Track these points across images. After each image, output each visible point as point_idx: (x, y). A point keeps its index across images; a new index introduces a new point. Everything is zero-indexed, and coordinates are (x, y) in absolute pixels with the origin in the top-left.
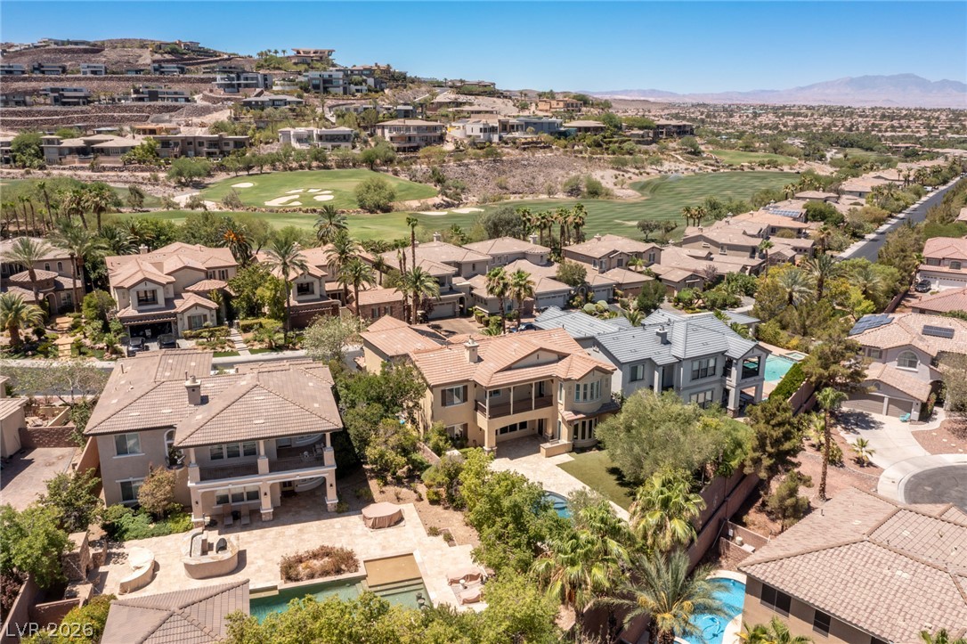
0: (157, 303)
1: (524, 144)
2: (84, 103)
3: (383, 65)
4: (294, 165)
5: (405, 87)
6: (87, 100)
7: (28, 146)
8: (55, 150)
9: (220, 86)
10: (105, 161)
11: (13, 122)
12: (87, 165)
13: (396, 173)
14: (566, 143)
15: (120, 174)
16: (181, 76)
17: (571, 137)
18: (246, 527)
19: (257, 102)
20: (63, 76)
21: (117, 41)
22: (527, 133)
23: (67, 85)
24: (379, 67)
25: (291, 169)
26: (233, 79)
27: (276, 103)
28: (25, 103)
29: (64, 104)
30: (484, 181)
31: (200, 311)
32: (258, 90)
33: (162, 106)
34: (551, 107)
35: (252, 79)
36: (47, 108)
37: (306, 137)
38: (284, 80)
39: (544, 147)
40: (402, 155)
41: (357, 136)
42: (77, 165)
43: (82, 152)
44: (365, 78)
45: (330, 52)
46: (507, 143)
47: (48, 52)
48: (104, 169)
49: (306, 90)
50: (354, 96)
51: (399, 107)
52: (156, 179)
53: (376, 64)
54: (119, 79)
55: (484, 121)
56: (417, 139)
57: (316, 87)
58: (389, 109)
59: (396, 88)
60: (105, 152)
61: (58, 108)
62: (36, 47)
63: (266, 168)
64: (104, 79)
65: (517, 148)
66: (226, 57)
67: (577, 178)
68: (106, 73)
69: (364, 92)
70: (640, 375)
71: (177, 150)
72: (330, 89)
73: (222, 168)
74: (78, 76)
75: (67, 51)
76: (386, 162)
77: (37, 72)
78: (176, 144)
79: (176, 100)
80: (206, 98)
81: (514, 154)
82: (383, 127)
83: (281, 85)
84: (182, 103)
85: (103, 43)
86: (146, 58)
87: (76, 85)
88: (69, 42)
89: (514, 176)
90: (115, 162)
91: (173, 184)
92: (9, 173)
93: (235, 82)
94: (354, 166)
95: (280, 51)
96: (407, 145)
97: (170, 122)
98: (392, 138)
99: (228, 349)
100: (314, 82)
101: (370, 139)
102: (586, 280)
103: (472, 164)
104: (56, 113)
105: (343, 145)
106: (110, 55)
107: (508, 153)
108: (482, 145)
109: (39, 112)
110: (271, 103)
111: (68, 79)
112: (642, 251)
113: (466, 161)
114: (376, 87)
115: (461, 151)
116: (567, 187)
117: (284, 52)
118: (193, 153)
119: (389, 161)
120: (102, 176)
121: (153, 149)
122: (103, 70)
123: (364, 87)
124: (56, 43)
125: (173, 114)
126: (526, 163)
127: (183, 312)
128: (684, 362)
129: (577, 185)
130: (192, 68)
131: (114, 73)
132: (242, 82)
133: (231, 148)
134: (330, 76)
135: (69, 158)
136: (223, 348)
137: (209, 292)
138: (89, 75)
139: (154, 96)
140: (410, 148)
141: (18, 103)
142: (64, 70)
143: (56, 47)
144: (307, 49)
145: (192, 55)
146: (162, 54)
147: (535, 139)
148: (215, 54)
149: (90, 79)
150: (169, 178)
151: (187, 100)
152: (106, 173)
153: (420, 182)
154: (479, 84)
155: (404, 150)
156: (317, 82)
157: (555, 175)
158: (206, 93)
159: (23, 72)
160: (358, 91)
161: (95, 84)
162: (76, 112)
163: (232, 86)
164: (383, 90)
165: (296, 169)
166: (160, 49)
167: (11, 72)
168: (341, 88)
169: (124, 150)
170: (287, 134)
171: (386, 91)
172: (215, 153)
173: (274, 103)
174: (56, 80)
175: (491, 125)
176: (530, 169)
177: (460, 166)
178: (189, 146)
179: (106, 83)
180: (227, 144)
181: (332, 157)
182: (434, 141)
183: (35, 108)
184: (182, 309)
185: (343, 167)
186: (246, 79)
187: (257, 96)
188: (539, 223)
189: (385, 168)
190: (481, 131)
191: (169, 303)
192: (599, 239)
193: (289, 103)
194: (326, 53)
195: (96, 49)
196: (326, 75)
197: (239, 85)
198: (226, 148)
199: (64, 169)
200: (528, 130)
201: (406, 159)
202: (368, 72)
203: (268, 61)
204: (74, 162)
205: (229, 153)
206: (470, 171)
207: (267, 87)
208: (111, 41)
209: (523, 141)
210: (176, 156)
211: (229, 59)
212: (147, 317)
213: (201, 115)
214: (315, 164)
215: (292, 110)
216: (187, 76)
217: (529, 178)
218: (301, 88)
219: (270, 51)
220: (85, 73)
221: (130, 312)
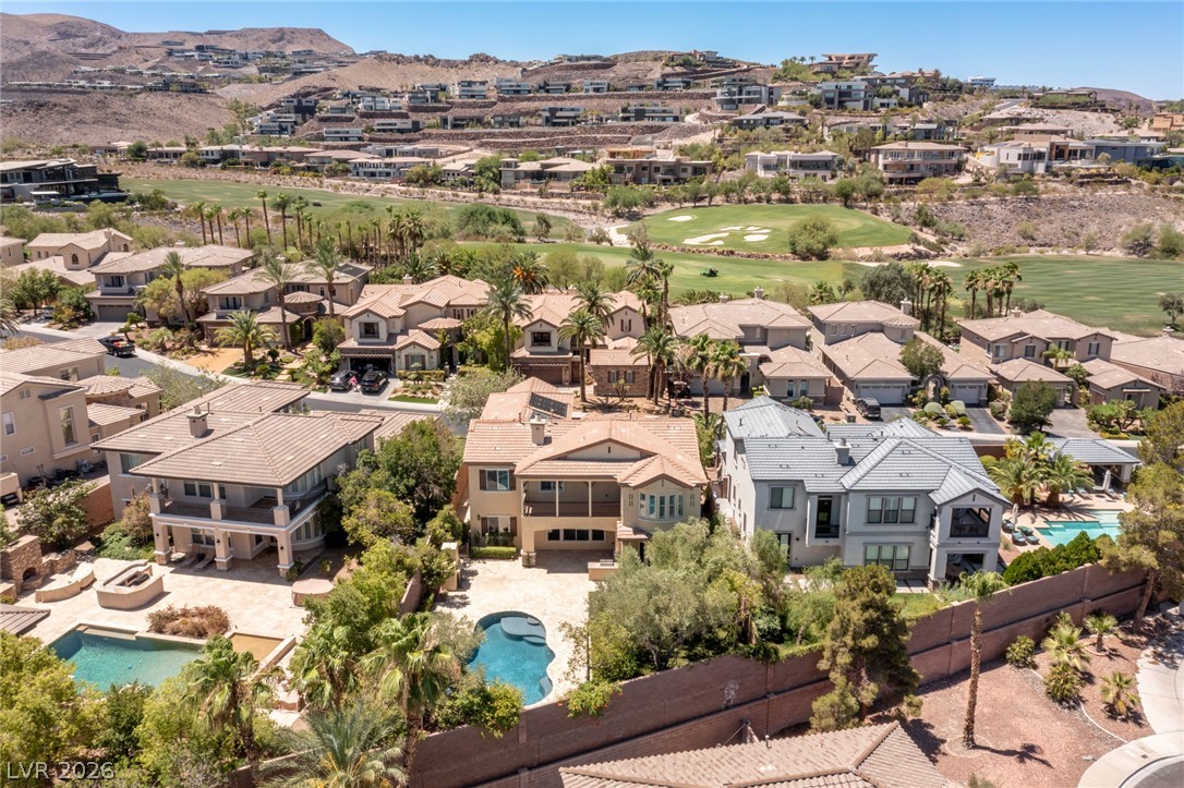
0: (378, 337)
1: (1082, 177)
2: (573, 124)
3: (929, 70)
4: (752, 197)
5: (956, 99)
6: (575, 121)
7: (489, 169)
8: (511, 174)
9: (720, 102)
10: (556, 187)
11: (503, 143)
12: (536, 190)
13: (875, 212)
14: (1159, 176)
15: (564, 201)
16: (684, 91)
17: (1173, 169)
18: (197, 573)
19: (748, 121)
20: (566, 95)
21: (631, 55)
22: (1098, 162)
23: (567, 104)
24: (923, 74)
25: (746, 201)
26: (734, 94)
27: (772, 121)
28: (518, 124)
29: (554, 124)
30: (1003, 226)
31: (418, 351)
32: (759, 106)
33: (647, 126)
34: (1172, 125)
35: (755, 93)
36: (537, 129)
37: (775, 163)
38: (794, 93)
39: (1117, 183)
40: (894, 188)
41: (841, 162)
42: (528, 190)
43: (536, 176)
44: (897, 88)
45: (871, 57)
46: (1056, 175)
47: (560, 69)
48: (552, 195)
49: (817, 105)
50: (876, 111)
51: (918, 126)
52: (596, 208)
53: (920, 70)
54: (620, 97)
55: (1026, 144)
56: (922, 168)
57: (830, 101)
58: (905, 128)
59: (942, 100)
60: (555, 176)
61: (547, 129)
62: (552, 64)
63: (718, 199)
64: (605, 97)
65: (1071, 182)
66: (745, 67)
67: (1149, 228)
68: (608, 90)
69: (892, 106)
70: (786, 502)
71: (629, 175)
72: (848, 104)
73: (668, 198)
74: (579, 94)
75: (578, 68)
76: (870, 196)
77: (542, 91)
78: (630, 169)
79: (664, 119)
80: (703, 117)
81: (1062, 189)
82: (878, 152)
83: (788, 100)
84: (669, 122)
85: (616, 57)
86: (657, 72)
87: (576, 104)
88: (583, 58)
89: (1051, 222)
90: (563, 188)
91: (609, 215)
92: (465, 197)
93: (737, 97)
94: (825, 200)
95: (807, 58)
96: (905, 175)
97: (652, 144)
98: (885, 166)
99: (429, 395)
100: (828, 95)
101: (858, 167)
103: (991, 203)
104: (544, 135)
105: (820, 173)
106: (621, 69)
107: (1054, 190)
108: (1017, 177)
109: (528, 134)
110: (765, 122)
111: (570, 98)
112: (1075, 338)
113: (983, 199)
114: (910, 100)
115: (981, 185)
116: (1129, 241)
117: (812, 58)
118: (647, 179)
119: (873, 195)
120: (546, 203)
121: (605, 175)
122: (605, 87)
123: (893, 100)
124: (570, 60)
125: (656, 135)
126: (1076, 204)
127: (400, 349)
128: (851, 495)
129: (1146, 239)
130: (702, 81)
131: (616, 90)
132: (744, 97)
133: (688, 175)
134: (850, 87)
135: (522, 182)
136: (424, 393)
137: (436, 331)
138: (591, 93)
139: (640, 114)
140: (907, 179)
141: (512, 125)
142: (568, 88)
143: (568, 63)
144: (840, 54)
145: (706, 67)
146: (673, 66)
147: (1102, 171)
148: (734, 64)
149: (591, 97)
150: (606, 206)
151: (676, 119)
152: (552, 200)
153: (905, 224)
154: (1067, 94)
155: (900, 182)
156: (832, 95)
157: (1117, 222)
158: (704, 111)
159: (529, 92)
160: (882, 105)
161: (595, 102)
162: (562, 133)
163: (732, 101)
164: (920, 105)
165: (752, 202)
166: (673, 60)
167: (518, 92)
168: (862, 102)
169: (575, 174)
170: (754, 159)
171: (925, 105)
172: (669, 180)
173: (768, 122)
174: (558, 99)
175: (1035, 150)
176: (1080, 213)
177: (972, 204)
178: (644, 172)
179: (605, 101)
180: (685, 170)
181: (797, 189)
182: (947, 171)
183: (526, 129)
184: (402, 345)
185: (811, 201)
186: (749, 93)
187: (756, 113)
189: (864, 204)
190: (1019, 159)
191: (392, 338)
193: (787, 121)
194: (866, 58)
195: (607, 64)
196: (843, 85)
197: (740, 101)
198: (683, 175)
199: (515, 194)
200: (1100, 157)
201: (897, 193)
202: (903, 81)
203: (789, 72)
204: (526, 187)
205: (685, 181)
206: (985, 212)
207: (771, 102)
208: (626, 55)
209: (1083, 172)
210: (626, 184)
211: (748, 70)
212: (366, 351)
213: (685, 136)
214: (775, 196)
215: (787, 130)
216: (690, 91)
217: (1075, 225)
218: (811, 103)
219: (795, 58)
220: (587, 91)
221: (351, 343)
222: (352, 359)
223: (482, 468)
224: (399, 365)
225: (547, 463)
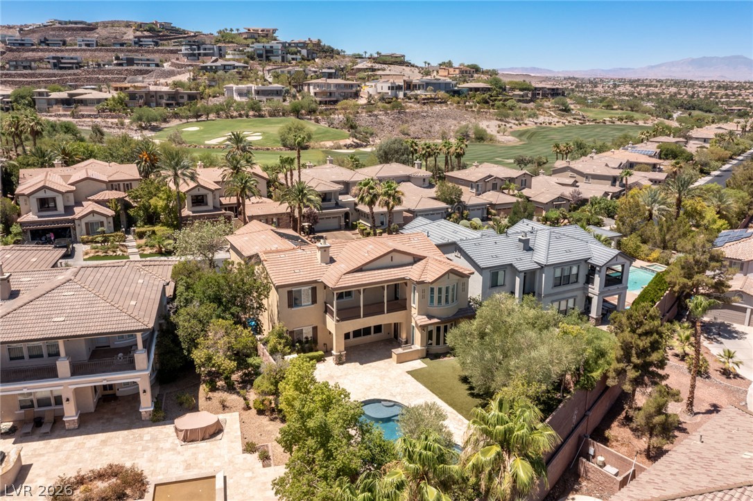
0: (56, 210)
1: (424, 99)
2: (77, 68)
3: (315, 40)
4: (235, 114)
5: (332, 57)
6: (79, 65)
7: (23, 97)
8: (45, 101)
9: (184, 55)
10: (84, 110)
11: (20, 82)
12: (69, 113)
13: (317, 121)
14: (459, 99)
15: (94, 120)
16: (155, 48)
17: (464, 95)
18: (45, 436)
19: (211, 67)
20: (63, 48)
21: (108, 23)
22: (427, 91)
23: (66, 55)
24: (311, 41)
25: (232, 117)
26: (195, 50)
27: (227, 67)
28: (30, 68)
29: (61, 68)
30: (390, 128)
31: (97, 218)
32: (214, 58)
33: (137, 70)
34: (449, 74)
35: (210, 49)
36: (48, 71)
37: (246, 92)
38: (235, 50)
39: (441, 103)
40: (323, 107)
41: (287, 92)
42: (61, 113)
43: (66, 103)
44: (299, 49)
45: (274, 31)
46: (410, 99)
47: (54, 29)
48: (83, 116)
49: (252, 58)
50: (290, 63)
51: (324, 71)
52: (122, 124)
53: (309, 39)
54: (107, 50)
55: (391, 80)
56: (337, 94)
57: (260, 56)
58: (316, 72)
59: (325, 57)
60: (84, 102)
61: (56, 71)
62: (45, 26)
63: (212, 116)
64: (95, 50)
65: (419, 103)
66: (192, 34)
67: (467, 127)
68: (97, 45)
69: (299, 60)
70: (500, 280)
71: (141, 101)
72: (271, 58)
73: (176, 116)
74: (75, 47)
75: (68, 29)
76: (310, 112)
77: (43, 44)
78: (141, 97)
79: (148, 65)
80: (173, 65)
81: (416, 107)
82: (309, 85)
83: (232, 54)
84: (153, 67)
85: (97, 23)
86: (130, 35)
87: (73, 55)
88: (71, 22)
89: (414, 125)
90: (91, 111)
91: (135, 128)
93: (196, 52)
94: (284, 115)
95: (234, 29)
96: (328, 99)
97: (143, 82)
98: (315, 94)
100: (258, 52)
101: (298, 95)
102: (462, 199)
103: (380, 115)
104: (54, 75)
105: (276, 98)
106: (102, 32)
107: (411, 107)
108: (390, 100)
109: (41, 75)
110: (222, 68)
111: (67, 50)
112: (515, 177)
113: (375, 113)
114: (308, 56)
115: (372, 104)
116: (458, 134)
117: (238, 30)
118: (154, 104)
119: (312, 112)
120: (80, 121)
121: (122, 101)
122: (95, 43)
123: (299, 56)
124: (60, 23)
125: (145, 76)
126: (425, 114)
127: (80, 219)
128: (546, 269)
129: (467, 132)
130: (165, 42)
131: (103, 46)
132: (202, 51)
133: (185, 100)
134: (271, 47)
135: (55, 107)
136: (114, 252)
137: (108, 201)
138: (84, 47)
139: (130, 62)
140: (330, 101)
141: (25, 68)
142: (64, 43)
143: (60, 25)
144: (256, 28)
145: (166, 33)
146: (142, 31)
147: (433, 96)
148: (184, 32)
149: (84, 50)
150: (131, 123)
151: (157, 65)
152: (83, 120)
153: (337, 128)
154: (391, 56)
155: (326, 103)
156: (261, 52)
157: (449, 124)
158: (174, 61)
159: (32, 45)
160: (293, 59)
161: (88, 54)
162: (70, 75)
163: (193, 55)
164: (314, 59)
165: (236, 117)
166: (141, 27)
167: (23, 44)
168: (280, 57)
169: (99, 101)
170: (230, 90)
171: (317, 60)
172: (172, 104)
173: (225, 67)
174: (58, 51)
175: (397, 84)
176: (428, 120)
177: (370, 116)
178: (151, 99)
179: (96, 53)
180: (182, 97)
181: (265, 108)
182: (351, 97)
183: (38, 71)
184: (80, 215)
185: (275, 116)
186: (205, 49)
187: (213, 62)
188: (424, 152)
189: (309, 117)
190: (389, 89)
191: (69, 210)
192: (477, 166)
193: (237, 67)
194: (271, 31)
195: (91, 28)
196: (268, 46)
197: (199, 54)
198: (181, 101)
199: (51, 116)
200: (428, 89)
201: (326, 110)
202: (302, 45)
203: (225, 37)
204: (59, 111)
205: (183, 105)
206: (379, 120)
207: (221, 56)
208: (104, 23)
209: (423, 97)
210: (140, 106)
211: (195, 36)
212: (47, 222)
213: (167, 77)
214: (251, 113)
215: (239, 73)
216: (160, 48)
217: (427, 126)
218: (248, 57)
219: (226, 30)
220: (80, 45)
221: (31, 217)
222: (32, 231)
223: (289, 289)
224: (81, 232)
225: (350, 275)
